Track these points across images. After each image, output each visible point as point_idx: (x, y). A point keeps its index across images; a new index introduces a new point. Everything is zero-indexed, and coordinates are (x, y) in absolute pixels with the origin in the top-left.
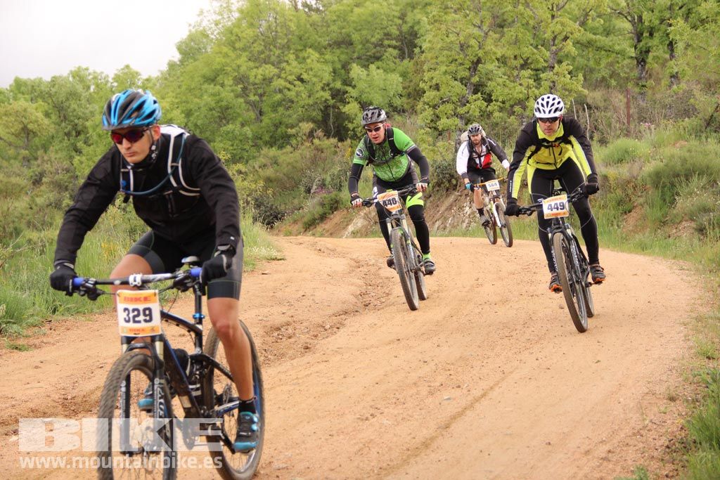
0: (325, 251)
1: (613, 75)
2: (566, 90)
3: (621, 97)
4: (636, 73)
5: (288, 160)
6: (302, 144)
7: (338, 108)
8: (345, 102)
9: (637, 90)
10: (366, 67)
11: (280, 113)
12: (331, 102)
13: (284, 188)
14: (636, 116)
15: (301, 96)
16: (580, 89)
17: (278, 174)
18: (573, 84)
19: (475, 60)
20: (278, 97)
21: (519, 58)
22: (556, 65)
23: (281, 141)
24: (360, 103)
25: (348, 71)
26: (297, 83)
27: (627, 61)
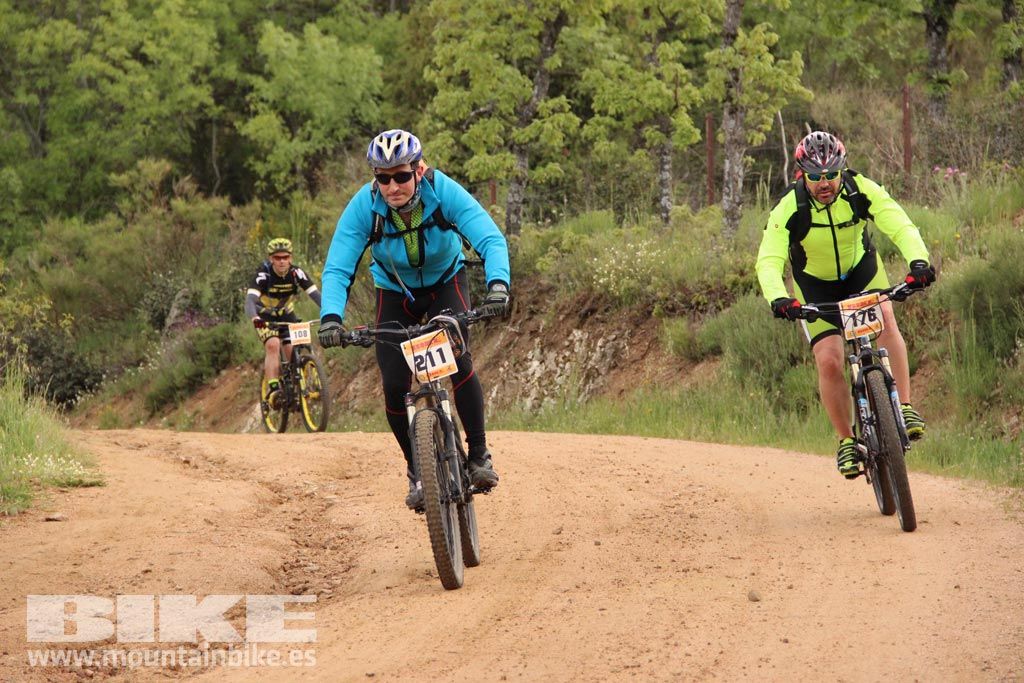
0: (200, 464)
1: (873, 54)
2: (762, 88)
3: (890, 106)
4: (924, 51)
5: (111, 248)
6: (145, 210)
7: (231, 126)
8: (247, 113)
9: (927, 90)
10: (297, 30)
11: (90, 136)
12: (215, 111)
13: (100, 313)
14: (924, 153)
15: (142, 97)
16: (797, 87)
17: (86, 281)
18: (779, 75)
19: (553, 17)
20: (87, 97)
21: (654, 13)
22: (741, 32)
23: (93, 202)
24: (282, 113)
25: (253, 39)
26: (131, 64)
27: (903, 24)
